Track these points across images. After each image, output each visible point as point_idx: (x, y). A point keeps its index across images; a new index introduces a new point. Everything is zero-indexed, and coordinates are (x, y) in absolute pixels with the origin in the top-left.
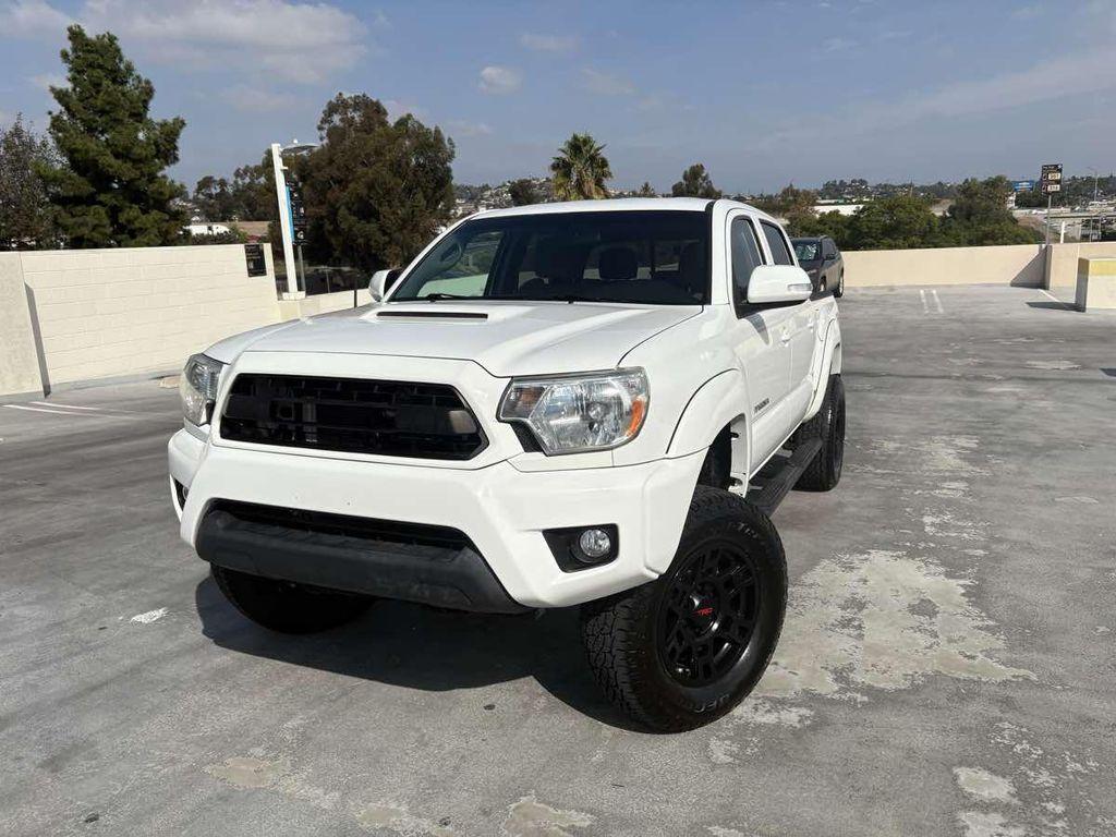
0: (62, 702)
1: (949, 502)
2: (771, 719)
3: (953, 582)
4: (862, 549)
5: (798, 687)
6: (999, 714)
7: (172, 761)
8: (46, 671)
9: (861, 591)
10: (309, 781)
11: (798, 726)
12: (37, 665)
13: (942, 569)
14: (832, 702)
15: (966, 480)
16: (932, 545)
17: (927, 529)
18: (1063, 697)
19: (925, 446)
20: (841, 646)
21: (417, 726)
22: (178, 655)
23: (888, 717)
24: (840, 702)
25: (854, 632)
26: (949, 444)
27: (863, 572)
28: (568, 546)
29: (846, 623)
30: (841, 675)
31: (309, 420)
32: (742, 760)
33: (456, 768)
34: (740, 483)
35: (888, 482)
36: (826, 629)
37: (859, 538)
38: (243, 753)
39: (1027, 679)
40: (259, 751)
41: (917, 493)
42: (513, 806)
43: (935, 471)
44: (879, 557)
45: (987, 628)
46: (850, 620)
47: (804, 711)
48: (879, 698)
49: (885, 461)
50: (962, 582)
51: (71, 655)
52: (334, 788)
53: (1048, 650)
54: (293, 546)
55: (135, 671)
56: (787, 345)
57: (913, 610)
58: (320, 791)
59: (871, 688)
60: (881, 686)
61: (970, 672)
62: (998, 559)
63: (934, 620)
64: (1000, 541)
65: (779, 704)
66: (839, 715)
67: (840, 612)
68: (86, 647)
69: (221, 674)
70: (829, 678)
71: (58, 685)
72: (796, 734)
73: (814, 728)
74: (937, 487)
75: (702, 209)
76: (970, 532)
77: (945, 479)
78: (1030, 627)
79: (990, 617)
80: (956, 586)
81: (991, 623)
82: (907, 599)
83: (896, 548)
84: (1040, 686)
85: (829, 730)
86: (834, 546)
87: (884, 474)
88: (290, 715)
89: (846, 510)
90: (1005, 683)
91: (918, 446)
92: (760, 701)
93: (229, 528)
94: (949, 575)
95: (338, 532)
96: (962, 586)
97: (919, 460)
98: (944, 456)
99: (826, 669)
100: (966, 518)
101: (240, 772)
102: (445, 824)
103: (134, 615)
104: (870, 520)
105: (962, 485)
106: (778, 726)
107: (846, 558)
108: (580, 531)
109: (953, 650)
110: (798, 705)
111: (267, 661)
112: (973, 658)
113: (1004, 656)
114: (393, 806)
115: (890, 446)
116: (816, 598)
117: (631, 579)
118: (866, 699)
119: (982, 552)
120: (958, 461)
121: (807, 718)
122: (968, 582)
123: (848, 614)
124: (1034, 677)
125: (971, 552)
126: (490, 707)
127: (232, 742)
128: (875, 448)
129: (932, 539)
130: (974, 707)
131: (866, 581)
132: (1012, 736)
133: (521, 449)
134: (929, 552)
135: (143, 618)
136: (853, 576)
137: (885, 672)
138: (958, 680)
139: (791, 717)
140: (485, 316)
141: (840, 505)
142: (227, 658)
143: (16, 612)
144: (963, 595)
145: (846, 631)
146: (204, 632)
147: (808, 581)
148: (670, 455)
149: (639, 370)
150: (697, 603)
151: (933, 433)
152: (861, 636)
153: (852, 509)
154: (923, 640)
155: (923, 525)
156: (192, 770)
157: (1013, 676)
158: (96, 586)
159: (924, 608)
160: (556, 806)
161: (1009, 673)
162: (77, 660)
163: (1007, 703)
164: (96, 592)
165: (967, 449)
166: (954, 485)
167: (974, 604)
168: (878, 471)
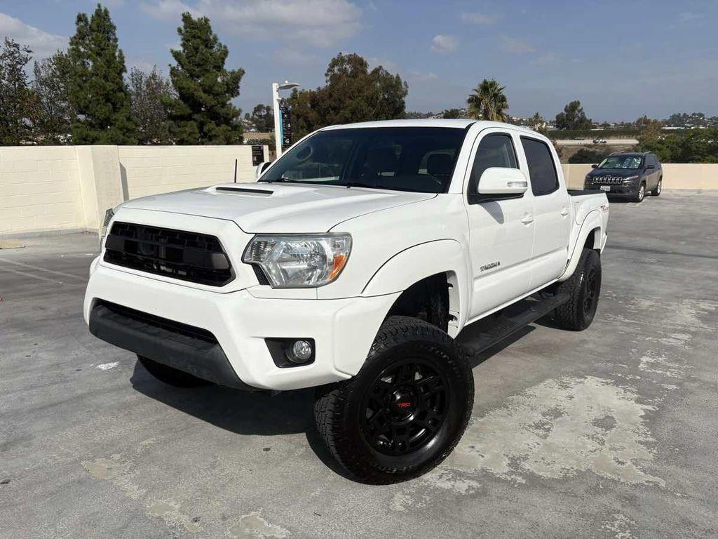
0: (32, 411)
1: (670, 349)
2: (447, 485)
3: (639, 406)
4: (581, 375)
5: (479, 467)
6: (619, 508)
7: (68, 455)
8: (34, 392)
9: (566, 405)
10: (134, 481)
11: (464, 493)
12: (32, 387)
13: (636, 396)
14: (498, 480)
15: (694, 334)
16: (638, 378)
17: (641, 365)
18: (678, 503)
19: (674, 305)
20: (528, 441)
21: (216, 455)
22: (110, 391)
23: (535, 497)
24: (505, 481)
25: (541, 432)
26: (693, 306)
27: (573, 392)
28: (283, 350)
29: (539, 426)
30: (515, 463)
31: (162, 257)
32: (410, 511)
33: (223, 486)
34: (456, 319)
35: (628, 329)
36: (523, 428)
37: (584, 366)
38: (108, 457)
39: (656, 485)
40: (117, 457)
41: (648, 339)
42: (243, 516)
43: (671, 324)
44: (592, 382)
45: (647, 444)
46: (543, 425)
47: (475, 484)
48: (534, 481)
49: (636, 314)
50: (646, 407)
51: (54, 383)
52: (144, 487)
53: (686, 466)
54: (131, 332)
55: (80, 397)
56: (528, 225)
57: (596, 423)
58: (136, 487)
59: (532, 474)
60: (541, 474)
61: (614, 473)
62: (683, 393)
63: (608, 432)
64: (694, 380)
65: (459, 475)
66: (496, 490)
67: (540, 417)
68: (64, 380)
69: (125, 406)
70: (506, 461)
71: (36, 399)
72: (459, 499)
73: (473, 497)
74: (666, 336)
75: (464, 127)
76: (674, 371)
77: (675, 331)
78: (680, 447)
79: (652, 435)
80: (640, 409)
81: (651, 439)
82: (596, 414)
83: (610, 377)
84: (664, 491)
85: (484, 499)
86: (563, 370)
87: (628, 323)
88: (148, 437)
89: (586, 346)
90: (636, 486)
91: (669, 305)
92: (447, 472)
93: (103, 316)
94: (638, 401)
95: (158, 326)
96: (643, 409)
97: (663, 316)
98: (686, 314)
99: (507, 456)
100: (676, 361)
101: (98, 468)
102: (196, 521)
103: (100, 364)
104: (600, 354)
105: (686, 337)
106: (449, 491)
107: (565, 379)
108: (294, 340)
109: (611, 456)
110: (472, 479)
111: (156, 401)
112: (622, 463)
113: (646, 465)
114: (172, 504)
115: (645, 303)
116: (529, 405)
117: (324, 377)
118: (524, 482)
119: (675, 387)
120: (694, 319)
121: (473, 488)
122: (650, 408)
123: (544, 420)
124: (663, 484)
125: (665, 386)
126: (267, 450)
127: (104, 450)
128: (633, 304)
129: (641, 374)
130: (603, 500)
131: (572, 397)
132: (620, 526)
133: (258, 283)
134: (633, 382)
135: (103, 367)
136: (566, 393)
137: (549, 464)
138: (602, 478)
139: (462, 486)
140: (271, 192)
141: (584, 341)
142: (135, 396)
143: (40, 355)
144: (641, 417)
145: (537, 431)
146: (131, 380)
147: (529, 393)
148: (365, 294)
149: (348, 235)
150: (398, 397)
151: (686, 297)
152: (546, 437)
153: (591, 346)
154: (591, 444)
155: (639, 362)
156: (76, 461)
157: (646, 482)
158: (90, 345)
159: (606, 423)
160: (271, 521)
161: (645, 478)
162: (54, 387)
163: (631, 500)
164: (89, 348)
165: (706, 310)
166: (680, 336)
167: (645, 424)
168: (627, 320)
